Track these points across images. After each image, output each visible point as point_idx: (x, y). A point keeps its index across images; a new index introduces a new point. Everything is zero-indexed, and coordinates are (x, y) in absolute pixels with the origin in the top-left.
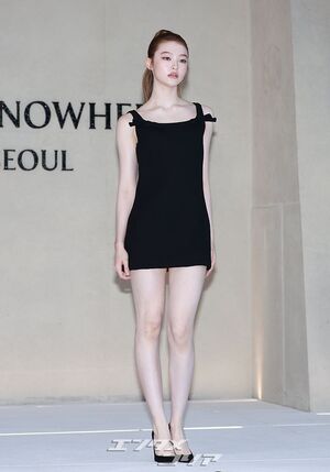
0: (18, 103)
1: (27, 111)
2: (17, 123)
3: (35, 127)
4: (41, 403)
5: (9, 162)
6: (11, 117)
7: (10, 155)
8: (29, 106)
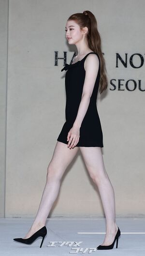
0: (126, 54)
1: (131, 59)
2: (125, 65)
3: (135, 67)
4: (136, 217)
5: (121, 86)
6: (123, 62)
7: (122, 82)
8: (132, 56)
